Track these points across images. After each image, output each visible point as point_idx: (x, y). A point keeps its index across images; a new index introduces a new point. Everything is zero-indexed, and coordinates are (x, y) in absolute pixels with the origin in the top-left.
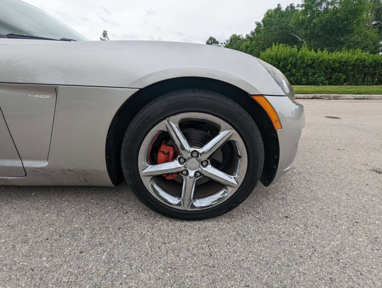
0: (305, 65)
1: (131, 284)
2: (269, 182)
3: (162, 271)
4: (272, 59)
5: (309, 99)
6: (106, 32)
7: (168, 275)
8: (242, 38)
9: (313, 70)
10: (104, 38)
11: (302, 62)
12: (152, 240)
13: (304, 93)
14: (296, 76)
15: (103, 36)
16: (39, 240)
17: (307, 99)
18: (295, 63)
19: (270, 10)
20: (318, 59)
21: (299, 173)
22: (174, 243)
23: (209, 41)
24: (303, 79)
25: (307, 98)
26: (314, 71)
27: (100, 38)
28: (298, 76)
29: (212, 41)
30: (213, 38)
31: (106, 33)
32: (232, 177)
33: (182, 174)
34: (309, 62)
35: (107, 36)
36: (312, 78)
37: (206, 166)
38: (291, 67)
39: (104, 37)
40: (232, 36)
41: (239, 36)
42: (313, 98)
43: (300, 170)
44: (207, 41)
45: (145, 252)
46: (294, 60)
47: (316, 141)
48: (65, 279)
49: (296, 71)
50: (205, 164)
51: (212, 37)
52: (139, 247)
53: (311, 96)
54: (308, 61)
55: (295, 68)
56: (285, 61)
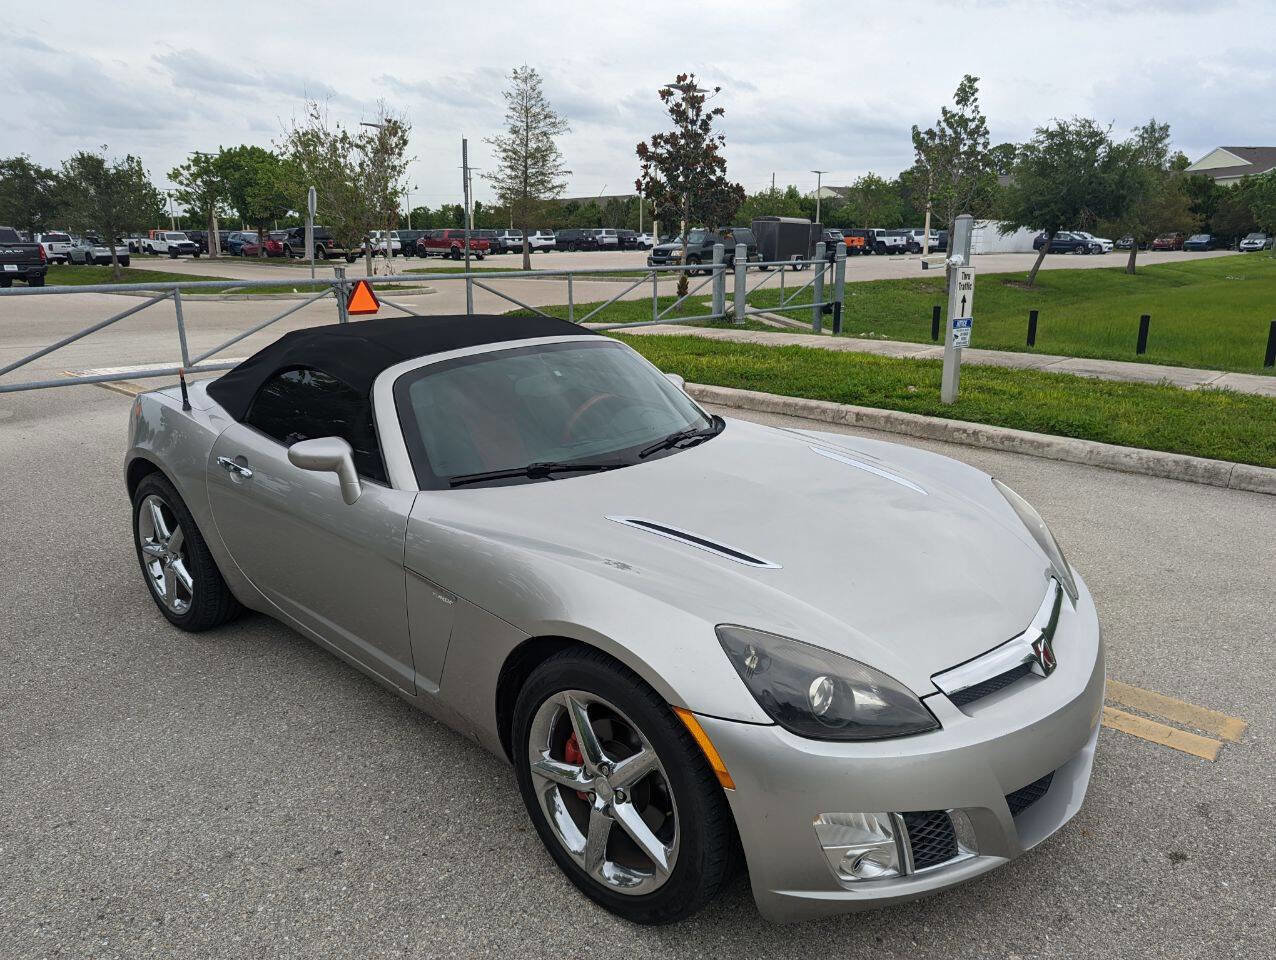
1: (441, 931)
3: (485, 942)
6: (976, 80)
7: (487, 952)
10: (960, 106)
12: (515, 896)
16: (398, 807)
22: (536, 920)
27: (943, 108)
31: (971, 87)
32: (663, 847)
33: (589, 797)
35: (972, 98)
37: (620, 802)
39: (958, 103)
45: (490, 904)
48: (388, 877)
50: (620, 795)
52: (490, 893)
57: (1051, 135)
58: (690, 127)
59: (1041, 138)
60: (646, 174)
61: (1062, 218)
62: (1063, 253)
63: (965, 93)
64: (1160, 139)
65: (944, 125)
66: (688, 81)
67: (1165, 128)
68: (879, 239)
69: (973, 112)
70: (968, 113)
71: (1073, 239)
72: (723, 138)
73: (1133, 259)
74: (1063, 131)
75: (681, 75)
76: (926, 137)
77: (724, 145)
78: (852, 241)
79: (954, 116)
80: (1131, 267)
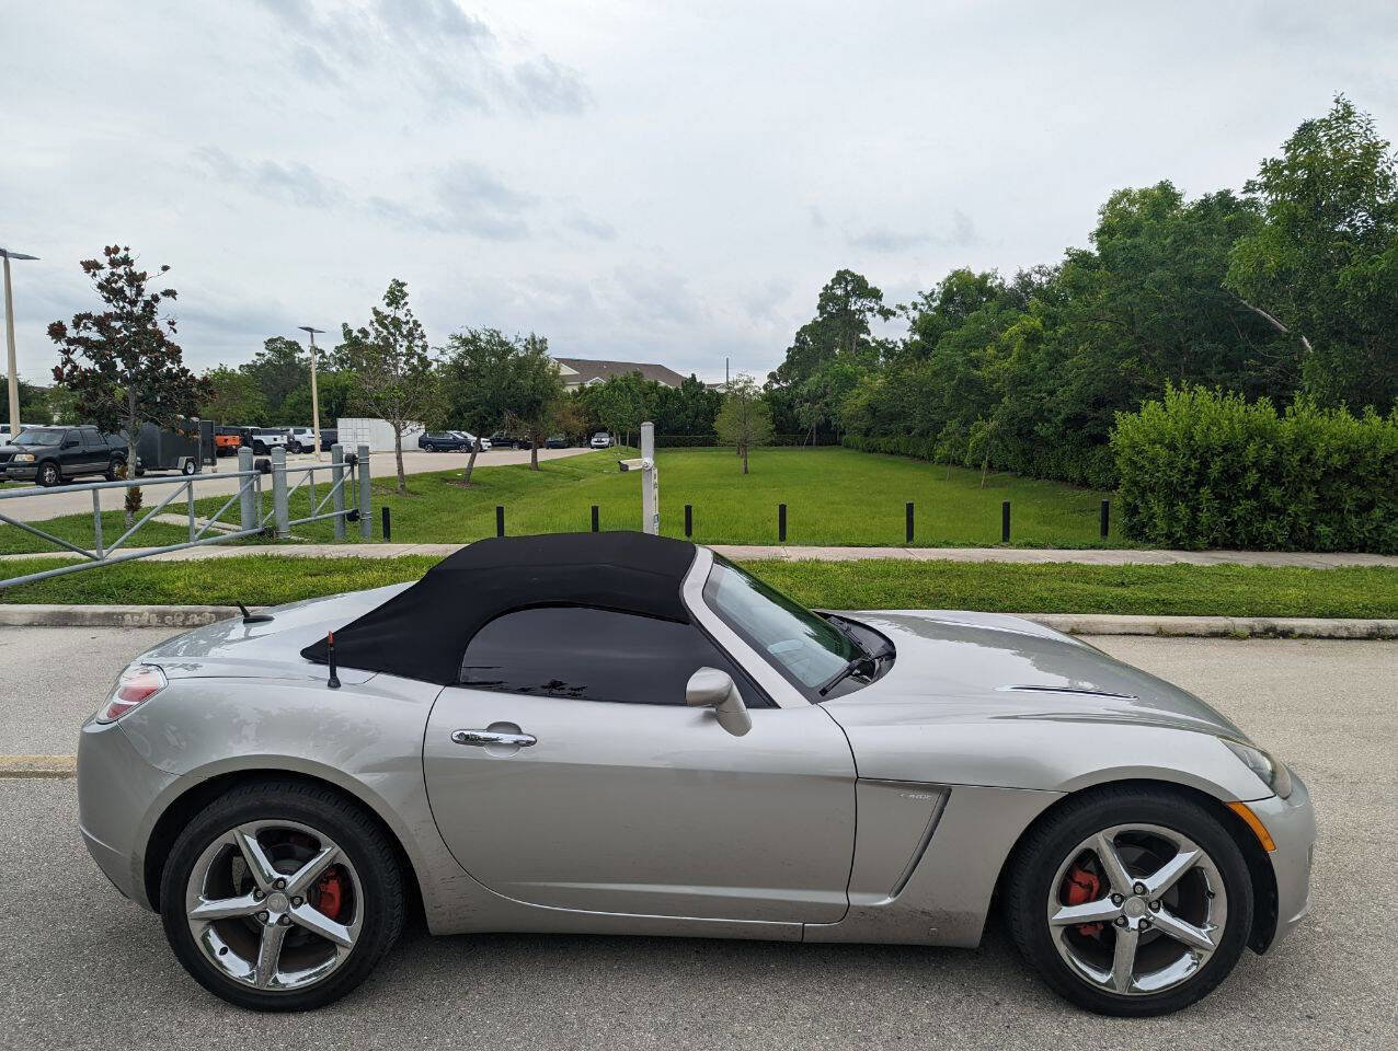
0: (1318, 475)
2: (1265, 943)
4: (1172, 447)
5: (1356, 639)
6: (403, 284)
8: (1001, 285)
9: (1356, 492)
10: (392, 308)
11: (1306, 460)
13: (1332, 615)
14: (1289, 515)
15: (387, 300)
17: (1348, 638)
18: (1276, 464)
19: (1126, 194)
20: (1373, 447)
21: (1330, 936)
23: (832, 288)
24: (1322, 529)
25: (1345, 634)
26: (1366, 496)
27: (374, 309)
28: (1296, 514)
29: (849, 288)
30: (853, 275)
31: (401, 291)
32: (1202, 931)
33: (1116, 923)
34: (1336, 460)
35: (403, 302)
36: (1361, 525)
37: (1157, 910)
38: (1261, 479)
39: (388, 305)
40: (949, 279)
41: (985, 277)
42: (1371, 636)
43: (1330, 926)
44: (826, 288)
46: (1270, 453)
47: (1372, 847)
49: (1284, 496)
50: (1155, 906)
51: (847, 272)
53: (1362, 625)
54: (1329, 455)
55: (1277, 482)
56: (1228, 456)
57: (465, 342)
58: (128, 307)
59: (456, 344)
60: (69, 361)
61: (490, 419)
62: (447, 451)
63: (396, 295)
64: (541, 351)
65: (376, 325)
66: (122, 254)
67: (543, 341)
68: (255, 437)
69: (406, 315)
70: (401, 314)
71: (455, 438)
72: (173, 323)
73: (534, 456)
74: (475, 339)
75: (112, 246)
76: (360, 336)
77: (175, 331)
78: (226, 440)
79: (386, 317)
80: (535, 465)
